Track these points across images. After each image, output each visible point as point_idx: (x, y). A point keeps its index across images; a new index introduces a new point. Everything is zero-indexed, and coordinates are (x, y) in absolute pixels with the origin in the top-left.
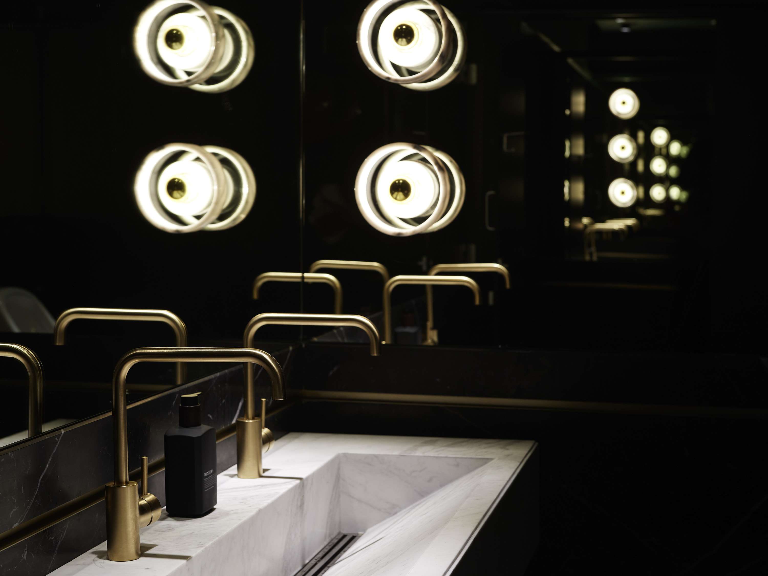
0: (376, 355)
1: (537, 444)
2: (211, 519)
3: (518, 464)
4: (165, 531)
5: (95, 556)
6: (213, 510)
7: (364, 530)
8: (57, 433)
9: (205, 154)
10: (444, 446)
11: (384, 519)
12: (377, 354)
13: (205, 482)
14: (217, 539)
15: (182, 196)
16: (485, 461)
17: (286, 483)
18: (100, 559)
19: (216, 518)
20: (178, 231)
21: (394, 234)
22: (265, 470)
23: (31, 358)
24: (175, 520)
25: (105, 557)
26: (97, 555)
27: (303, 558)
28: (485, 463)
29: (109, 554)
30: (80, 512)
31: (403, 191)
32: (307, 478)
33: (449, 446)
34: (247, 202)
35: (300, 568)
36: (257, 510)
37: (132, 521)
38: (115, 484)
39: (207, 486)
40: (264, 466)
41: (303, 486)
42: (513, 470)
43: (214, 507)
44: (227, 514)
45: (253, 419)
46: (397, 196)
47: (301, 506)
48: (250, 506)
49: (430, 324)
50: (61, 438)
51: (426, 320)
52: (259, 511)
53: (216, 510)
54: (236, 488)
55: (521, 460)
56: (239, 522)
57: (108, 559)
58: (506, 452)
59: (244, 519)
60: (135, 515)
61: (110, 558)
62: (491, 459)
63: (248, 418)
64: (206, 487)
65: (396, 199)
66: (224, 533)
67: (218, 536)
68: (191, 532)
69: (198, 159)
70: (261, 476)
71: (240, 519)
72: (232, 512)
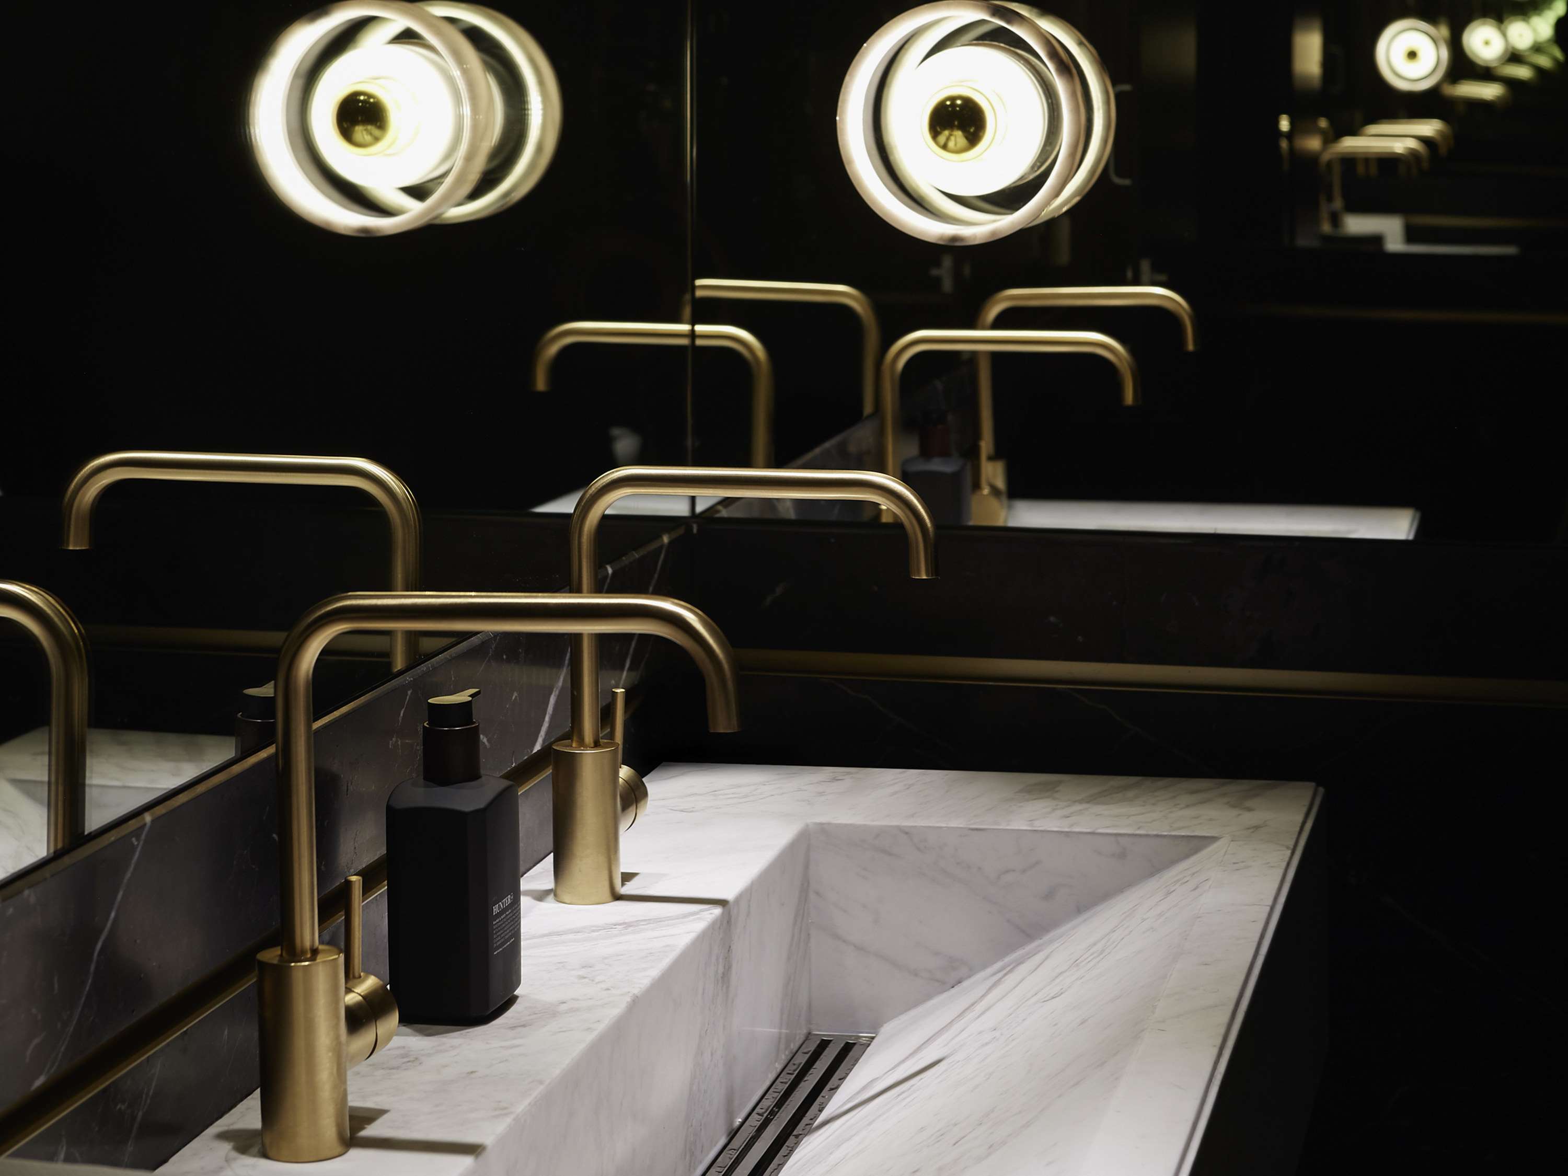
0: (925, 577)
1: (1321, 790)
2: (513, 1028)
3: (1289, 852)
4: (397, 1068)
5: (226, 1147)
6: (511, 1001)
7: (875, 1028)
8: (133, 824)
9: (429, 21)
10: (1081, 802)
11: (929, 997)
12: (927, 575)
13: (494, 930)
14: (540, 1090)
15: (377, 139)
16: (1197, 844)
17: (685, 916)
18: (243, 1157)
19: (524, 1026)
20: (365, 230)
21: (941, 238)
22: (627, 877)
23: (56, 619)
24: (418, 1034)
25: (255, 1150)
26: (232, 1144)
27: (730, 1115)
28: (1196, 851)
29: (267, 1141)
30: (187, 1029)
31: (963, 128)
32: (738, 899)
33: (1092, 799)
34: (539, 148)
35: (722, 1141)
36: (628, 999)
37: (330, 1054)
38: (281, 955)
39: (498, 941)
40: (625, 865)
41: (729, 922)
42: (1279, 872)
43: (516, 993)
44: (550, 1012)
45: (597, 744)
46: (948, 139)
47: (725, 977)
48: (608, 989)
49: (986, 445)
50: (143, 837)
51: (977, 435)
52: (634, 1001)
53: (518, 1001)
54: (559, 934)
55: (1291, 843)
56: (590, 1037)
57: (265, 1155)
58: (1249, 818)
59: (601, 1027)
60: (337, 1037)
61: (270, 1154)
62: (1214, 839)
63: (582, 743)
64: (496, 943)
65: (945, 147)
66: (557, 1072)
67: (541, 1082)
68: (470, 1070)
69: (407, 37)
70: (617, 897)
71: (589, 1029)
72: (563, 1007)
